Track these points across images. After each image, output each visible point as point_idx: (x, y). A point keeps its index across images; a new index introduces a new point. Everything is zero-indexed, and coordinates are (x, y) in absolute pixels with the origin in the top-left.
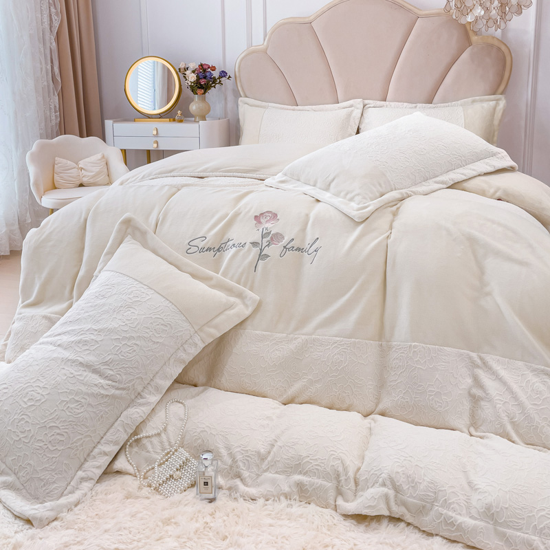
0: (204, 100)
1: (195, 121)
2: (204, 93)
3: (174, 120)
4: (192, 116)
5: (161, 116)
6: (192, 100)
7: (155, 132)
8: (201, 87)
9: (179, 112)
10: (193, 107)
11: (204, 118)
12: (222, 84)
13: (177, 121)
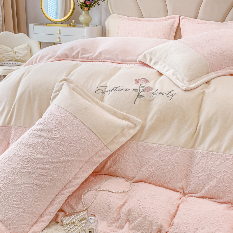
0: (88, 14)
1: (82, 27)
2: (88, 10)
3: (70, 25)
4: (81, 23)
5: (62, 23)
6: (81, 14)
7: (59, 32)
9: (73, 21)
10: (82, 18)
11: (87, 25)
12: (99, 5)
13: (72, 26)
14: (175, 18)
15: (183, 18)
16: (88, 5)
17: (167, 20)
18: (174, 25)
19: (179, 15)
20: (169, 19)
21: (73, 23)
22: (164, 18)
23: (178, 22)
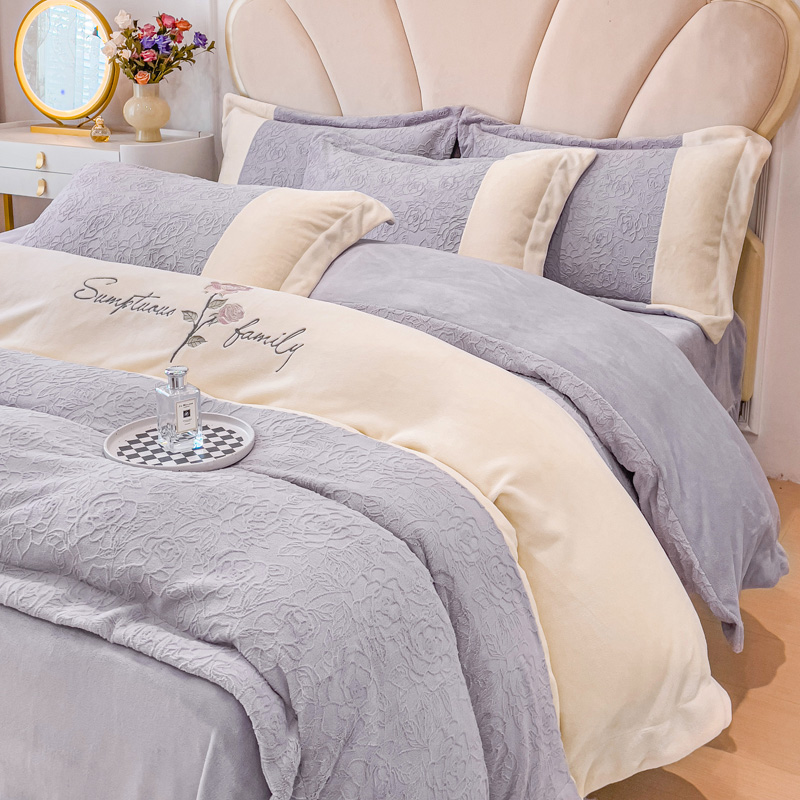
2: (155, 80)
7: (40, 163)
8: (146, 68)
9: (98, 120)
10: (131, 111)
13: (94, 138)
16: (151, 65)
21: (100, 127)
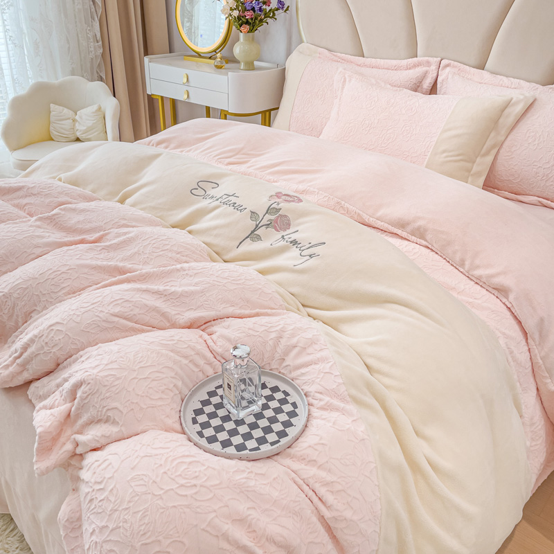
1: (239, 69)
2: (253, 31)
4: (236, 61)
7: (185, 80)
9: (218, 55)
12: (276, 19)
13: (216, 66)
14: (429, 64)
15: (448, 65)
17: (410, 69)
18: (423, 83)
19: (439, 59)
20: (415, 66)
21: (219, 60)
22: (404, 62)
23: (435, 75)
